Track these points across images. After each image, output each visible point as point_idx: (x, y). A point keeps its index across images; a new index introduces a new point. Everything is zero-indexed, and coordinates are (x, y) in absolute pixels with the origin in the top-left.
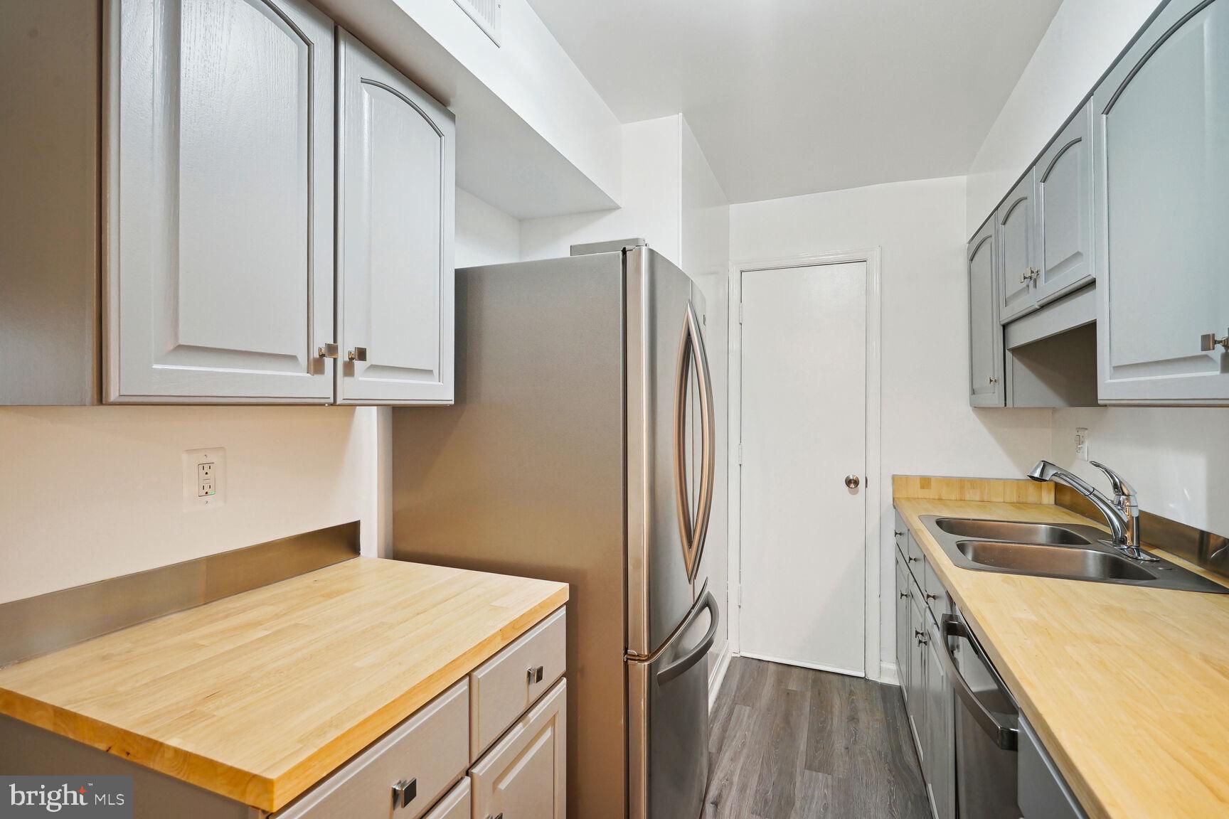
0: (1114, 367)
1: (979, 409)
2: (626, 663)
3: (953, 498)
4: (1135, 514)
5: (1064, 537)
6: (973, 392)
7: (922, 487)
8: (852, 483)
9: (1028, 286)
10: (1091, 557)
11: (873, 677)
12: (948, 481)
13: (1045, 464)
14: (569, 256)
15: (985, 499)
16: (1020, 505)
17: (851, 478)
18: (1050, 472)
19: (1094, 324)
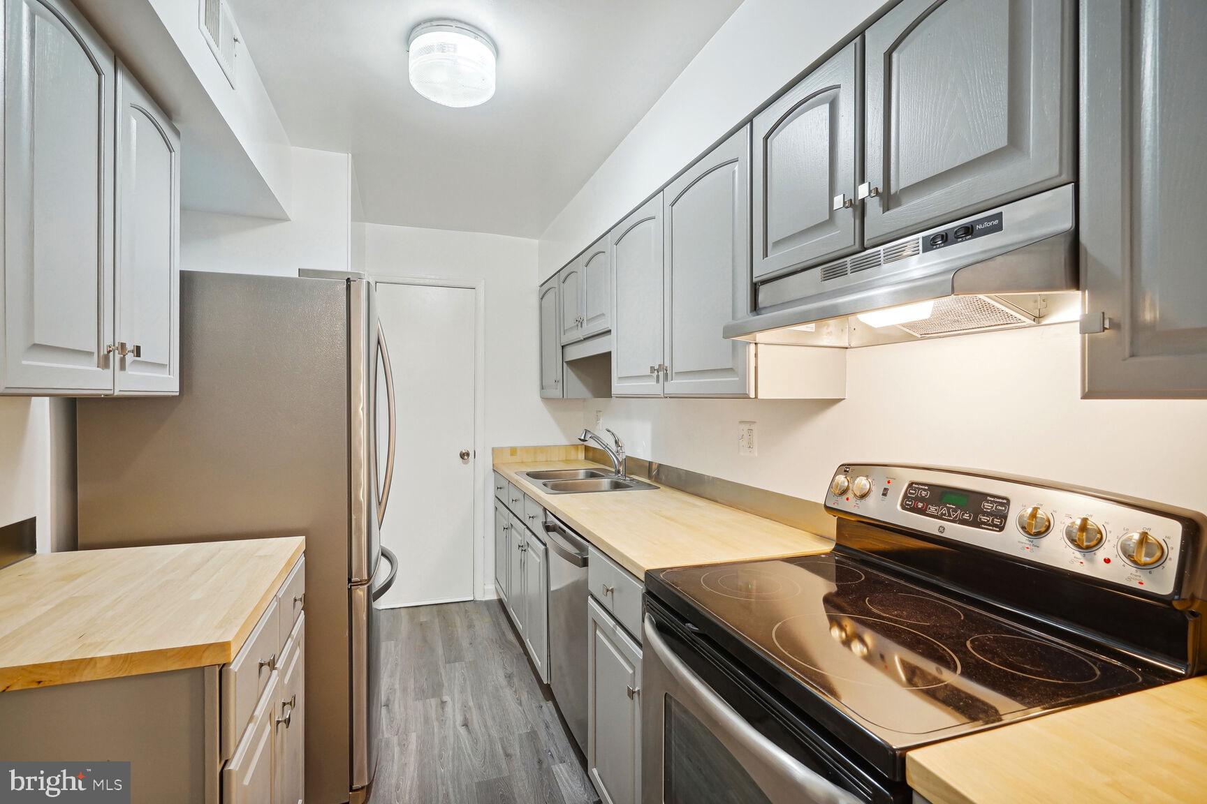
0: (619, 378)
1: (546, 399)
2: (350, 590)
3: (531, 460)
4: (624, 457)
5: (592, 475)
6: (542, 388)
7: (512, 455)
8: (464, 456)
9: (577, 325)
10: (605, 482)
11: (479, 598)
12: (526, 449)
13: (586, 431)
14: (298, 276)
15: (549, 460)
16: (567, 461)
17: (464, 452)
18: (589, 436)
19: (609, 354)
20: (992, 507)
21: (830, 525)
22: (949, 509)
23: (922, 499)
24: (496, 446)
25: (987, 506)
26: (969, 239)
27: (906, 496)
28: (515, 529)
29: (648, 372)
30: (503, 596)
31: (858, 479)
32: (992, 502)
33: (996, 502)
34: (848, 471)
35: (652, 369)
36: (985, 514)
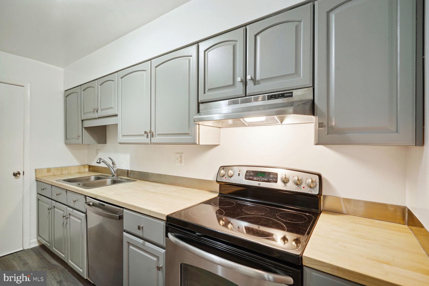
0: (123, 135)
1: (68, 144)
3: (59, 174)
4: (116, 169)
6: (66, 139)
7: (48, 172)
8: (16, 174)
9: (95, 112)
10: (108, 181)
11: (27, 246)
12: (57, 169)
13: (100, 159)
15: (69, 173)
16: (79, 173)
17: (16, 172)
18: (101, 161)
19: (117, 124)
20: (273, 176)
21: (217, 187)
22: (260, 178)
23: (251, 176)
24: (37, 168)
25: (271, 176)
26: (282, 98)
27: (246, 175)
28: (57, 208)
29: (143, 133)
30: (44, 242)
31: (229, 171)
32: (272, 175)
33: (273, 175)
34: (224, 169)
35: (146, 132)
36: (270, 178)
